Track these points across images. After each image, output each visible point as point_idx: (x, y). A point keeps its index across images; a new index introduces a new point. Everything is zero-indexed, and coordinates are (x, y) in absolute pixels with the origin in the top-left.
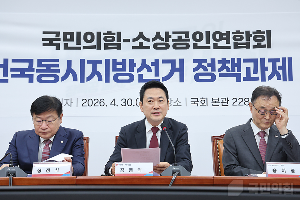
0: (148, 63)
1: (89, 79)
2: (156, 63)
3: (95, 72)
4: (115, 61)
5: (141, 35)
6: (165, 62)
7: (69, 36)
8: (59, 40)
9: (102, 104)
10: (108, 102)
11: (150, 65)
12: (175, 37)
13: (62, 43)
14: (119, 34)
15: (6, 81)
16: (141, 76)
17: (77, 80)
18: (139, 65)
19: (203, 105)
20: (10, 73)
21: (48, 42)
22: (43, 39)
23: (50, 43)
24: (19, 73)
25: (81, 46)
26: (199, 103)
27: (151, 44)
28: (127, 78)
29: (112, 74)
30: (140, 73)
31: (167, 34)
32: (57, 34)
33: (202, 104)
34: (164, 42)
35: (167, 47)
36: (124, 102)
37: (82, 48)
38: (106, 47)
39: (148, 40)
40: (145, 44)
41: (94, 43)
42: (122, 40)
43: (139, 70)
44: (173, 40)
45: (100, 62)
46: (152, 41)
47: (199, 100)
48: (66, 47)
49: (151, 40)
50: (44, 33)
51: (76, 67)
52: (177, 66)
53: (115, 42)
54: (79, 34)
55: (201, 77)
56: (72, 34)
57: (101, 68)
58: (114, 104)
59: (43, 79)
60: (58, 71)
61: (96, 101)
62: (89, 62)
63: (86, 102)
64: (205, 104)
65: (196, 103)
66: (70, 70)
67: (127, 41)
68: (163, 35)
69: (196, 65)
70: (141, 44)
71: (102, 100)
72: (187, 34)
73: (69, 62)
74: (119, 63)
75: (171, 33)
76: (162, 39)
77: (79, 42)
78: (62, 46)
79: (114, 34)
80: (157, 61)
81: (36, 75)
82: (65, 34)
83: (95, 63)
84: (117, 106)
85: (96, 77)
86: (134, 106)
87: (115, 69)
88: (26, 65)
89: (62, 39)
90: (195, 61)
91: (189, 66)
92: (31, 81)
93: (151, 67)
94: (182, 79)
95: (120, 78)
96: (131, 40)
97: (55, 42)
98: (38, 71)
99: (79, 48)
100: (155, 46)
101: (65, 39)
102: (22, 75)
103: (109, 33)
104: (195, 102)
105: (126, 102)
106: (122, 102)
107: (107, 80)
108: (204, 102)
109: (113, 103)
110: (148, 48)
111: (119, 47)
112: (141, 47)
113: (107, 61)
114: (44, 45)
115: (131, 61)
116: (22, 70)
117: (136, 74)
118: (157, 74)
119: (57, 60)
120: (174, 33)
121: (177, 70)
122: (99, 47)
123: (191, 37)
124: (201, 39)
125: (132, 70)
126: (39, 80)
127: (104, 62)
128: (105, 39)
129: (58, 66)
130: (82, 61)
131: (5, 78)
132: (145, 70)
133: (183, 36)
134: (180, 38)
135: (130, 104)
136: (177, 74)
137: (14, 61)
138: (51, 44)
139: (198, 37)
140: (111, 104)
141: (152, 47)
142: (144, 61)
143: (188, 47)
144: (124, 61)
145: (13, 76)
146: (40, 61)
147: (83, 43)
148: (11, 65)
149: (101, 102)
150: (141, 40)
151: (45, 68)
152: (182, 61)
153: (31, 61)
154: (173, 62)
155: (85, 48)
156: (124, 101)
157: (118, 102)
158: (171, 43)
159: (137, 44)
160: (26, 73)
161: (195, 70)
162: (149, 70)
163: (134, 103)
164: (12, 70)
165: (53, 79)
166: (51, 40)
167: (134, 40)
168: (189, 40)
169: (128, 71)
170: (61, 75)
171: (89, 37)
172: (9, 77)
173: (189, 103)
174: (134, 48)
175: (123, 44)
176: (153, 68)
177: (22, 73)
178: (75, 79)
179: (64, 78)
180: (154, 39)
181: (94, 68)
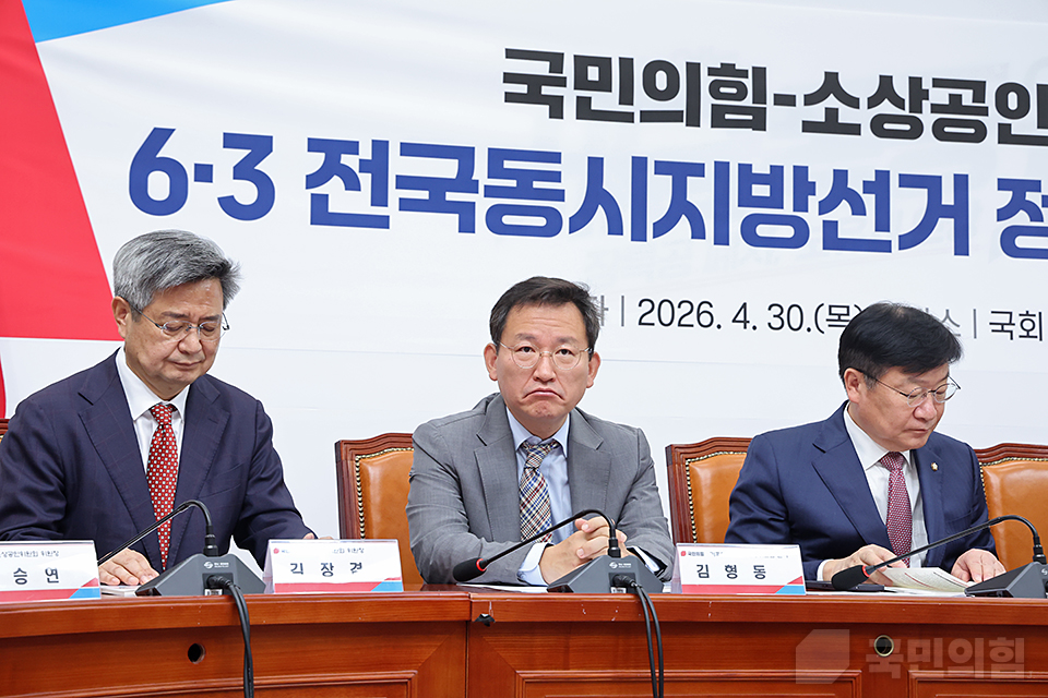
0: (855, 184)
1: (663, 227)
2: (880, 184)
3: (681, 206)
4: (745, 169)
5: (831, 84)
6: (907, 181)
7: (594, 72)
8: (562, 82)
9: (705, 319)
10: (724, 312)
11: (860, 190)
12: (941, 96)
13: (570, 95)
14: (760, 74)
15: (382, 222)
16: (830, 228)
17: (621, 233)
18: (824, 189)
19: (1028, 336)
20: (395, 194)
21: (523, 89)
22: (509, 78)
23: (531, 91)
24: (424, 195)
25: (635, 109)
26: (1017, 331)
27: (863, 116)
28: (787, 232)
29: (737, 215)
30: (829, 217)
31: (915, 82)
32: (556, 60)
33: (1025, 333)
34: (906, 112)
35: (916, 131)
36: (778, 316)
37: (637, 117)
38: (718, 120)
39: (853, 102)
40: (846, 115)
41: (679, 103)
42: (770, 99)
43: (825, 207)
44: (935, 108)
45: (698, 170)
46: (869, 108)
47: (1017, 320)
48: (585, 111)
49: (863, 103)
50: (511, 54)
51: (618, 184)
52: (948, 198)
53: (748, 102)
54: (626, 64)
55: (1022, 242)
56: (604, 64)
57: (701, 193)
58: (745, 322)
59: (508, 220)
60: (559, 195)
61: (687, 308)
62: (662, 167)
63: (653, 311)
64: (1036, 332)
65: (1006, 328)
66: (596, 196)
67: (785, 100)
68: (902, 89)
69: (1006, 197)
70: (832, 113)
71: (705, 307)
72: (978, 88)
73: (596, 166)
74: (761, 179)
75: (927, 84)
76: (899, 103)
77: (626, 96)
78: (570, 107)
79: (744, 74)
80: (883, 176)
81: (483, 204)
82: (582, 62)
83: (680, 172)
84: (754, 328)
85: (684, 224)
86: (809, 330)
87: (746, 199)
88: (448, 169)
89: (571, 82)
90: (1003, 184)
91: (986, 202)
92: (467, 226)
93: (864, 197)
94: (962, 247)
95: (763, 230)
96: (800, 100)
97: (546, 90)
98: (490, 192)
99: (629, 118)
100: (878, 127)
101: (582, 82)
102: (436, 205)
103: (728, 69)
104: (1003, 325)
105: (784, 316)
106: (769, 316)
107: (722, 238)
108: (1028, 325)
109: (742, 317)
110: (854, 129)
111: (758, 122)
112: (831, 124)
113: (722, 169)
114: (510, 97)
115: (801, 172)
116: (436, 186)
117: (814, 220)
118: (883, 223)
119: (555, 157)
120: (938, 83)
121: (947, 212)
122: (694, 120)
123: (990, 101)
124: (1022, 111)
125: (800, 204)
126: (495, 224)
127: (710, 171)
128: (714, 90)
129: (556, 176)
130: (639, 165)
131: (379, 211)
132: (845, 206)
133: (967, 97)
134: (955, 103)
135: (795, 323)
136: (945, 226)
137: (408, 149)
138: (533, 97)
139: (1013, 101)
140: (734, 321)
141: (866, 129)
142: (840, 176)
143: (980, 135)
144: (777, 171)
145: (405, 205)
146: (497, 156)
147: (642, 102)
148: (399, 165)
149: (701, 313)
150: (832, 101)
151: (513, 183)
152: (961, 182)
153: (465, 155)
154: (932, 184)
155: (647, 116)
156: (776, 310)
157: (759, 315)
158: (928, 118)
159: (817, 113)
160: (451, 196)
161: (1003, 214)
162: (859, 209)
163: (809, 321)
164: (403, 182)
165: (541, 222)
166: (535, 82)
167: (811, 100)
168: (985, 111)
169: (788, 209)
170: (568, 208)
171: (661, 80)
172: (391, 210)
173: (984, 329)
174: (809, 127)
175: (773, 112)
176: (869, 201)
177: (435, 197)
178: (615, 228)
179: (578, 222)
180: (873, 102)
181: (679, 190)
